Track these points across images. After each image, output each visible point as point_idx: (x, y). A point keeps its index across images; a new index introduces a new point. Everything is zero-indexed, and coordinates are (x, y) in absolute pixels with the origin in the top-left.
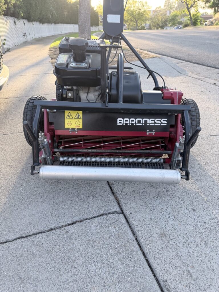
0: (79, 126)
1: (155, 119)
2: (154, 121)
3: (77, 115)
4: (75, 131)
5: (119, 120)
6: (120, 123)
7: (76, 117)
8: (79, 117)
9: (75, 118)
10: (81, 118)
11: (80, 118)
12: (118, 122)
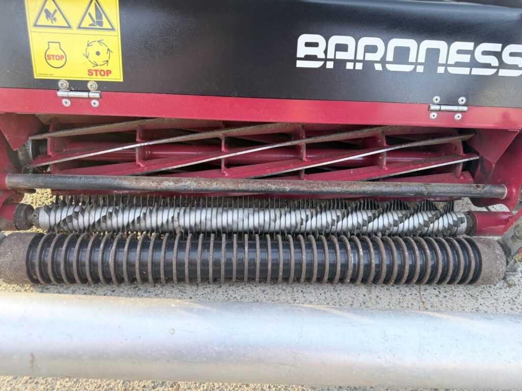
0: (105, 68)
1: (475, 47)
2: (472, 53)
3: (92, 10)
4: (85, 95)
5: (308, 44)
6: (308, 58)
7: (87, 22)
8: (101, 24)
9: (79, 27)
10: (113, 29)
11: (106, 25)
12: (302, 51)
